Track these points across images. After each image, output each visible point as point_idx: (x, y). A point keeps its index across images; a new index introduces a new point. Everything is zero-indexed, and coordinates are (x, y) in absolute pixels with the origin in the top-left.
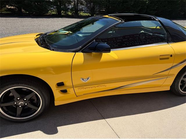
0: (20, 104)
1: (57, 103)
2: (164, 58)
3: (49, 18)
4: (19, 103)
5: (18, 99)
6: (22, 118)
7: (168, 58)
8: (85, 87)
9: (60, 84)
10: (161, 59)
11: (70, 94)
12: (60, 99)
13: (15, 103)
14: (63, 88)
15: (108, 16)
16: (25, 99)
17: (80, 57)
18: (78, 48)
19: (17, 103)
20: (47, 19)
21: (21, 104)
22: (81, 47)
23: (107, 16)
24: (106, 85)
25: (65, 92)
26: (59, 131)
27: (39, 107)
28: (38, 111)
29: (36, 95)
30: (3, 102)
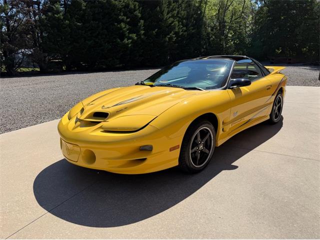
1: (220, 142)
5: (200, 142)
6: (201, 166)
10: (268, 89)
16: (203, 142)
19: (198, 148)
27: (209, 150)
28: (210, 154)
29: (210, 136)
30: (192, 148)
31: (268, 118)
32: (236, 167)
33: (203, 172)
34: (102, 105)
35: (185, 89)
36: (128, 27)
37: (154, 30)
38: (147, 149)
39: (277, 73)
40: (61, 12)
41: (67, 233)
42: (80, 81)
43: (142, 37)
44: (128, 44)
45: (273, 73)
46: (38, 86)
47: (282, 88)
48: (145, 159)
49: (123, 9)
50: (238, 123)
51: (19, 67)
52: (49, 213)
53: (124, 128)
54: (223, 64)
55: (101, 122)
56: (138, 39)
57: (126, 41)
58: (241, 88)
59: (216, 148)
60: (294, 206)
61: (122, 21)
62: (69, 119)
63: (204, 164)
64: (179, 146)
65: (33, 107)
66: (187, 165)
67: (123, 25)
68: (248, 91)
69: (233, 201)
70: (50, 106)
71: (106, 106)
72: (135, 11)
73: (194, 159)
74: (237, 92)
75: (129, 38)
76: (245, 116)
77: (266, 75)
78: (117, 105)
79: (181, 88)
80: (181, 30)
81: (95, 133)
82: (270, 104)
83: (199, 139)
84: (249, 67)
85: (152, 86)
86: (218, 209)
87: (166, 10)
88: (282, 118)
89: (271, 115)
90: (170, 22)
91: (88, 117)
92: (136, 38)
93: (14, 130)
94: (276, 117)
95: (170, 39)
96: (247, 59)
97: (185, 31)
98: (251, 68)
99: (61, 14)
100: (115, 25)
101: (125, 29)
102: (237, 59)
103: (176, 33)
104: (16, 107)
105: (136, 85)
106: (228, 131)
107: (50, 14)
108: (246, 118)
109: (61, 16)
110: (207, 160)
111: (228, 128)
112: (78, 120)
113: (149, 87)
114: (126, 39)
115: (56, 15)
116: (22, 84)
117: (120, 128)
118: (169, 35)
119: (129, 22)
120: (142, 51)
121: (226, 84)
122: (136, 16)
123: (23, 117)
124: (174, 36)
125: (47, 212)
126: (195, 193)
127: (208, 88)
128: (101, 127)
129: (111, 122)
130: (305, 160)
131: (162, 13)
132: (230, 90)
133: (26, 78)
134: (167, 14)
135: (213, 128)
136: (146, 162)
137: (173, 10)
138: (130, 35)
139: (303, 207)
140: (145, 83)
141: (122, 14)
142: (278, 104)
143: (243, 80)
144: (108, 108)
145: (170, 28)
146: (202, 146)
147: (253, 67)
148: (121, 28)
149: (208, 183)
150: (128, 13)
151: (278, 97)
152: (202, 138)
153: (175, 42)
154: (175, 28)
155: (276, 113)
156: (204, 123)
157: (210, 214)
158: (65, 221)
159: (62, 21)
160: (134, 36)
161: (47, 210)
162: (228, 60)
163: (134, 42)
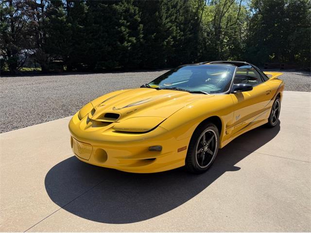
1: (223, 145)
2: (268, 93)
5: (205, 144)
7: (269, 93)
10: (267, 94)
16: (208, 144)
19: (203, 149)
27: (213, 151)
28: (214, 155)
29: (214, 138)
30: (198, 150)
31: (267, 121)
32: (238, 169)
33: (207, 172)
34: (112, 107)
35: (191, 92)
36: (127, 30)
37: (153, 34)
38: (157, 150)
39: (275, 79)
40: (63, 15)
41: (81, 228)
42: (81, 81)
43: (141, 40)
44: (127, 47)
45: (271, 79)
46: (41, 86)
47: (280, 93)
48: (154, 159)
49: (124, 14)
50: (240, 126)
51: (22, 66)
52: (62, 209)
53: (135, 129)
54: (225, 69)
55: (112, 123)
56: (137, 42)
57: (125, 44)
58: (243, 93)
59: (220, 150)
60: (296, 207)
61: (123, 24)
62: (80, 120)
63: (208, 164)
64: (186, 147)
65: (37, 106)
66: (193, 166)
67: (123, 28)
68: (250, 95)
69: (238, 201)
70: (54, 106)
71: (117, 108)
72: (135, 15)
73: (200, 160)
74: (240, 96)
75: (129, 41)
76: (246, 120)
77: (265, 81)
78: (127, 107)
79: (186, 91)
80: (178, 35)
81: (107, 133)
82: (269, 108)
83: (204, 141)
84: (249, 73)
85: (158, 89)
86: (224, 208)
87: (165, 15)
88: (279, 122)
89: (269, 119)
90: (168, 27)
91: (100, 118)
92: (135, 41)
93: (21, 128)
94: (274, 121)
95: (168, 43)
96: (248, 65)
97: (183, 36)
98: (251, 73)
99: (64, 17)
100: (115, 28)
101: (125, 33)
102: (239, 65)
103: (174, 38)
104: (21, 106)
105: (141, 87)
106: (230, 133)
107: (53, 16)
108: (248, 122)
109: (64, 18)
110: (211, 161)
111: (230, 131)
112: (89, 120)
113: (155, 90)
114: (126, 42)
115: (59, 18)
116: (25, 83)
117: (131, 129)
118: (167, 39)
119: (129, 25)
120: (141, 54)
121: (230, 89)
122: (136, 20)
123: (29, 116)
124: (172, 40)
125: (60, 208)
126: (201, 193)
127: (212, 92)
128: (112, 128)
129: (121, 123)
130: (304, 163)
131: (161, 18)
132: (233, 94)
133: (29, 78)
134: (166, 19)
135: (217, 130)
136: (155, 162)
137: (171, 15)
138: (130, 38)
139: (305, 207)
140: (150, 85)
141: (122, 18)
142: (276, 108)
143: (244, 85)
144: (119, 109)
145: (168, 32)
146: (206, 148)
147: (253, 73)
148: (121, 32)
149: (213, 183)
150: (128, 17)
151: (276, 102)
152: (207, 140)
153: (172, 46)
154: (172, 33)
155: (274, 117)
156: (209, 126)
157: (217, 213)
158: (78, 217)
159: (65, 24)
160: (134, 39)
161: (60, 206)
162: (229, 65)
163: (133, 45)
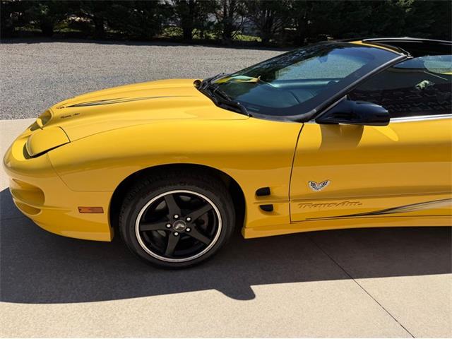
0: (177, 227)
1: (249, 233)
3: (167, 46)
4: (175, 226)
5: (176, 217)
6: (176, 260)
8: (314, 203)
9: (264, 192)
11: (278, 214)
12: (257, 225)
13: (169, 226)
14: (266, 202)
15: (363, 42)
16: (189, 219)
17: (313, 133)
18: (310, 114)
19: (171, 226)
20: (160, 47)
21: (180, 228)
22: (315, 110)
23: (359, 42)
24: (361, 201)
25: (267, 209)
26: (256, 294)
27: (212, 238)
28: (210, 246)
44: (405, 7)
64: (101, 208)
78: (75, 106)
102: (423, 50)
128: (29, 137)
132: (318, 125)
152: (184, 209)
156: (182, 183)
